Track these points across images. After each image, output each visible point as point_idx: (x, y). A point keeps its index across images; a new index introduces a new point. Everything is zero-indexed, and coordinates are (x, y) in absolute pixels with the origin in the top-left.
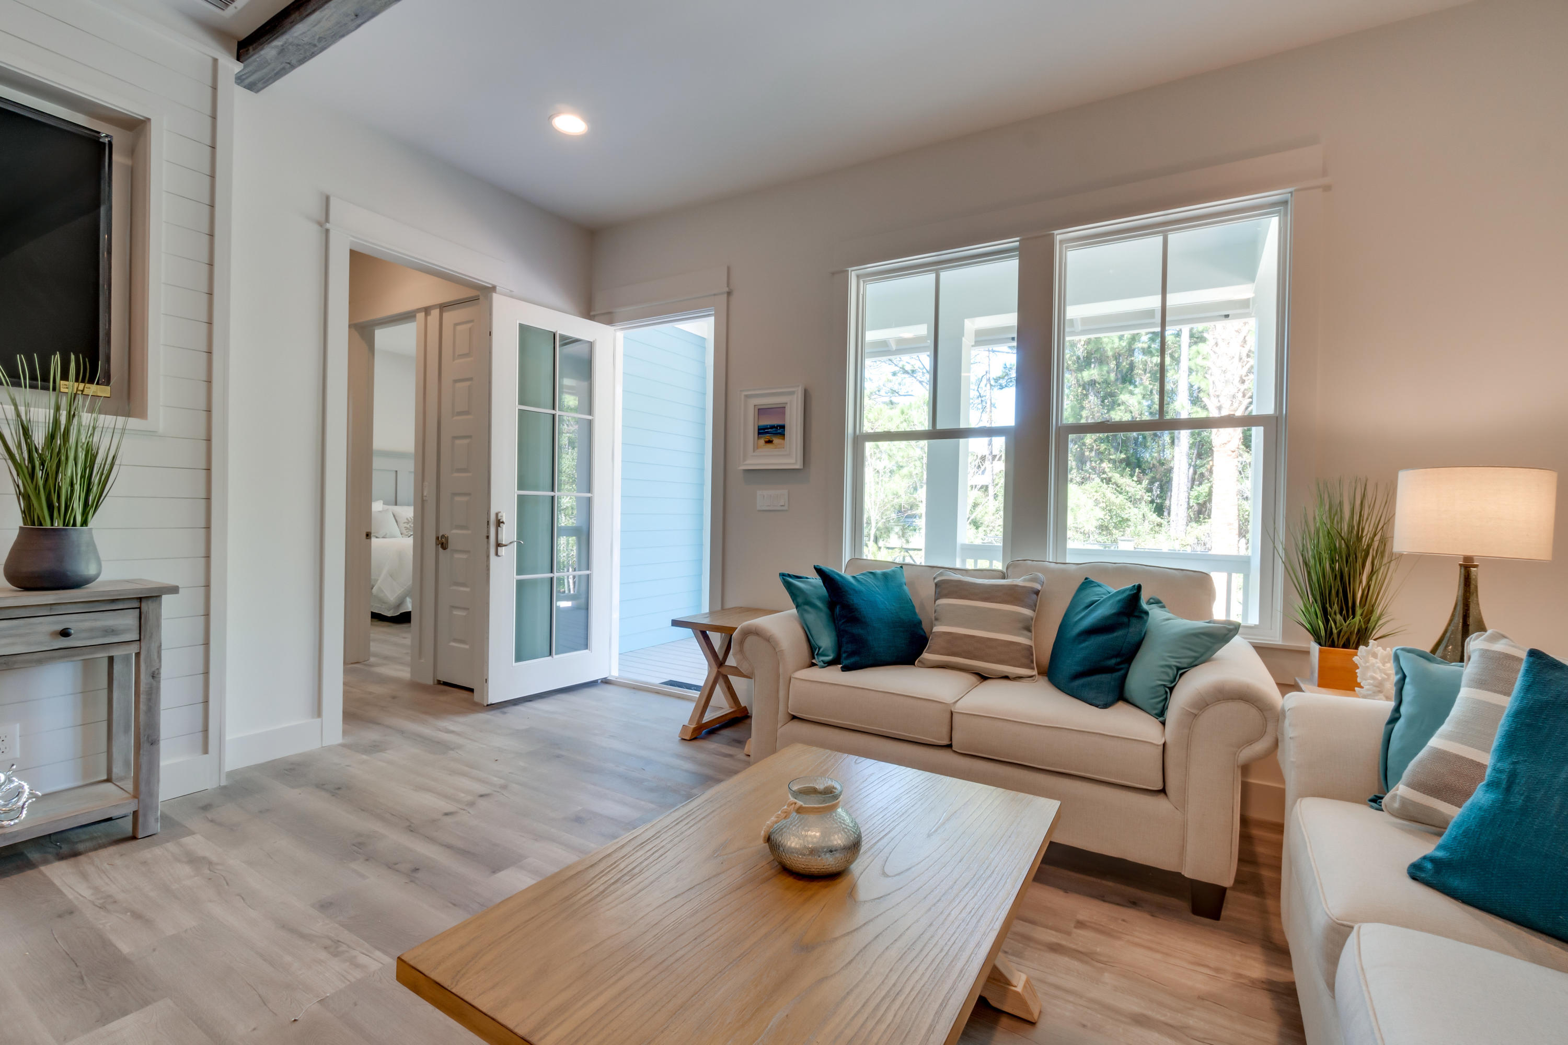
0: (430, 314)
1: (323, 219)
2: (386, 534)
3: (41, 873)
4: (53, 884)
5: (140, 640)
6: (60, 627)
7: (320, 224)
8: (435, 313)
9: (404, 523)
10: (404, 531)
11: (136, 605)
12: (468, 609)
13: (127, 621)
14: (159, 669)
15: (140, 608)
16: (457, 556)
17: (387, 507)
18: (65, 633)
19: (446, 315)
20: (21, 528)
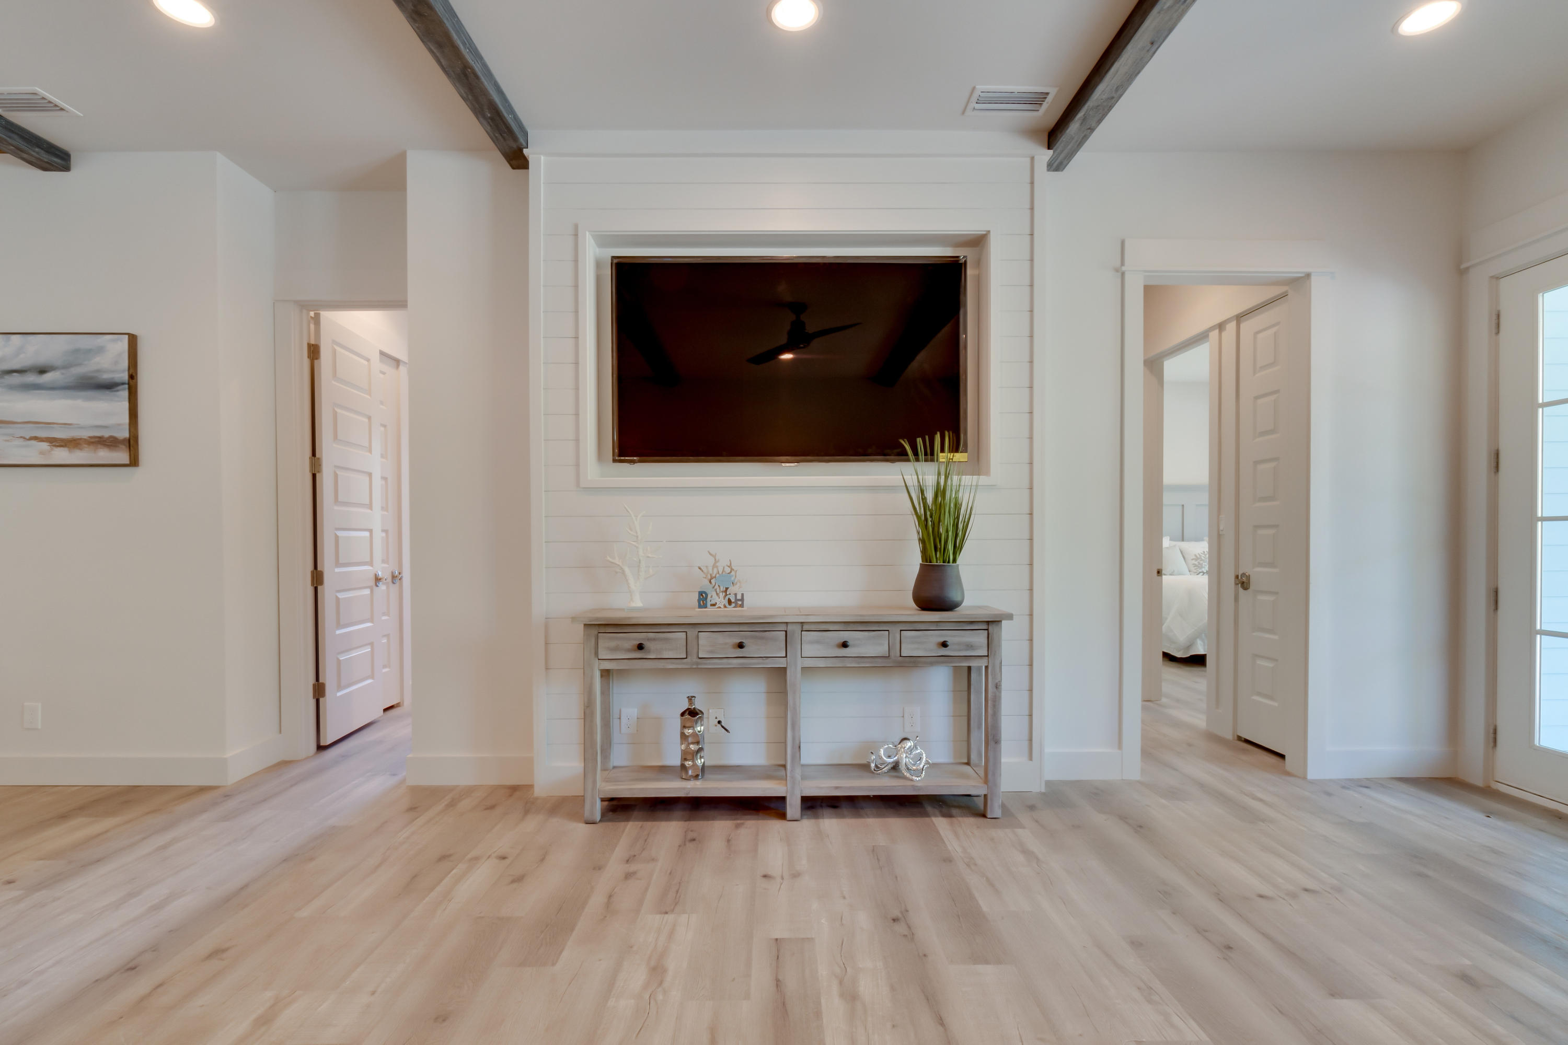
0: (1225, 329)
1: (1118, 263)
2: (1174, 571)
3: (932, 821)
4: (938, 832)
5: (988, 656)
6: (942, 640)
7: (1117, 270)
8: (1231, 327)
9: (1192, 560)
10: (1193, 569)
11: (985, 627)
12: (1276, 660)
13: (979, 638)
14: (1000, 681)
15: (987, 630)
16: (1261, 597)
17: (1174, 543)
18: (944, 645)
19: (1243, 326)
20: (920, 564)
